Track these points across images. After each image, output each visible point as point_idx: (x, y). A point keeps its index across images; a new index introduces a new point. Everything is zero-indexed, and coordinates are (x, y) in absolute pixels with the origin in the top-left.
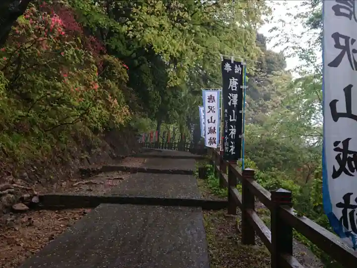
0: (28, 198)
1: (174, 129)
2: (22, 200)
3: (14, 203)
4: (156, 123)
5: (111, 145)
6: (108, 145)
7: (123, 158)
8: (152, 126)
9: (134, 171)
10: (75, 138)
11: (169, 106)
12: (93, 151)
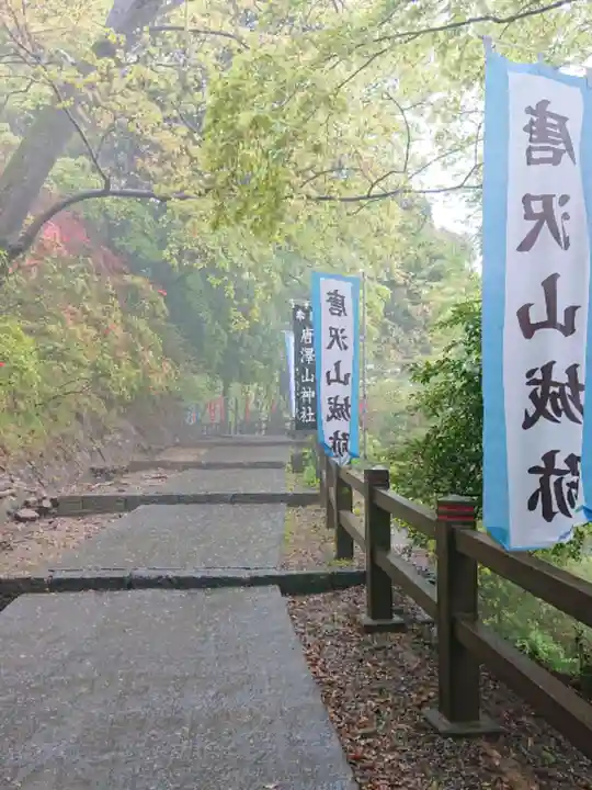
0: (35, 503)
1: (258, 393)
2: (27, 505)
3: (17, 509)
4: (220, 383)
5: (137, 428)
6: (132, 429)
7: (162, 450)
8: (212, 388)
9: (186, 466)
10: (78, 417)
11: (242, 350)
12: (108, 438)
